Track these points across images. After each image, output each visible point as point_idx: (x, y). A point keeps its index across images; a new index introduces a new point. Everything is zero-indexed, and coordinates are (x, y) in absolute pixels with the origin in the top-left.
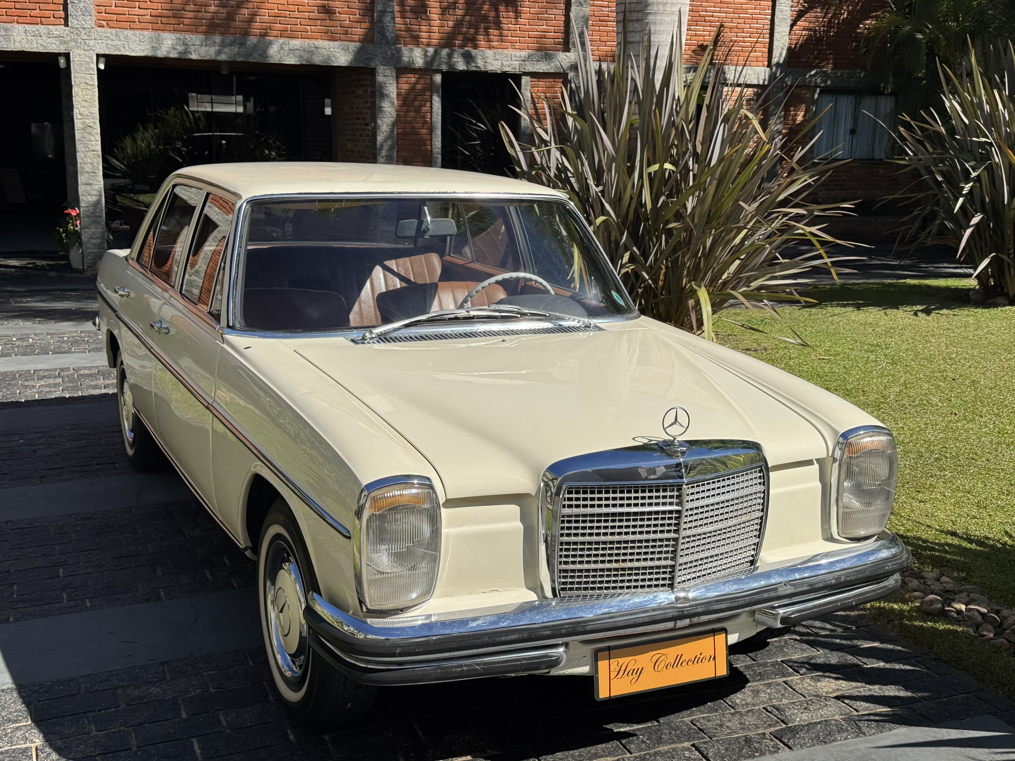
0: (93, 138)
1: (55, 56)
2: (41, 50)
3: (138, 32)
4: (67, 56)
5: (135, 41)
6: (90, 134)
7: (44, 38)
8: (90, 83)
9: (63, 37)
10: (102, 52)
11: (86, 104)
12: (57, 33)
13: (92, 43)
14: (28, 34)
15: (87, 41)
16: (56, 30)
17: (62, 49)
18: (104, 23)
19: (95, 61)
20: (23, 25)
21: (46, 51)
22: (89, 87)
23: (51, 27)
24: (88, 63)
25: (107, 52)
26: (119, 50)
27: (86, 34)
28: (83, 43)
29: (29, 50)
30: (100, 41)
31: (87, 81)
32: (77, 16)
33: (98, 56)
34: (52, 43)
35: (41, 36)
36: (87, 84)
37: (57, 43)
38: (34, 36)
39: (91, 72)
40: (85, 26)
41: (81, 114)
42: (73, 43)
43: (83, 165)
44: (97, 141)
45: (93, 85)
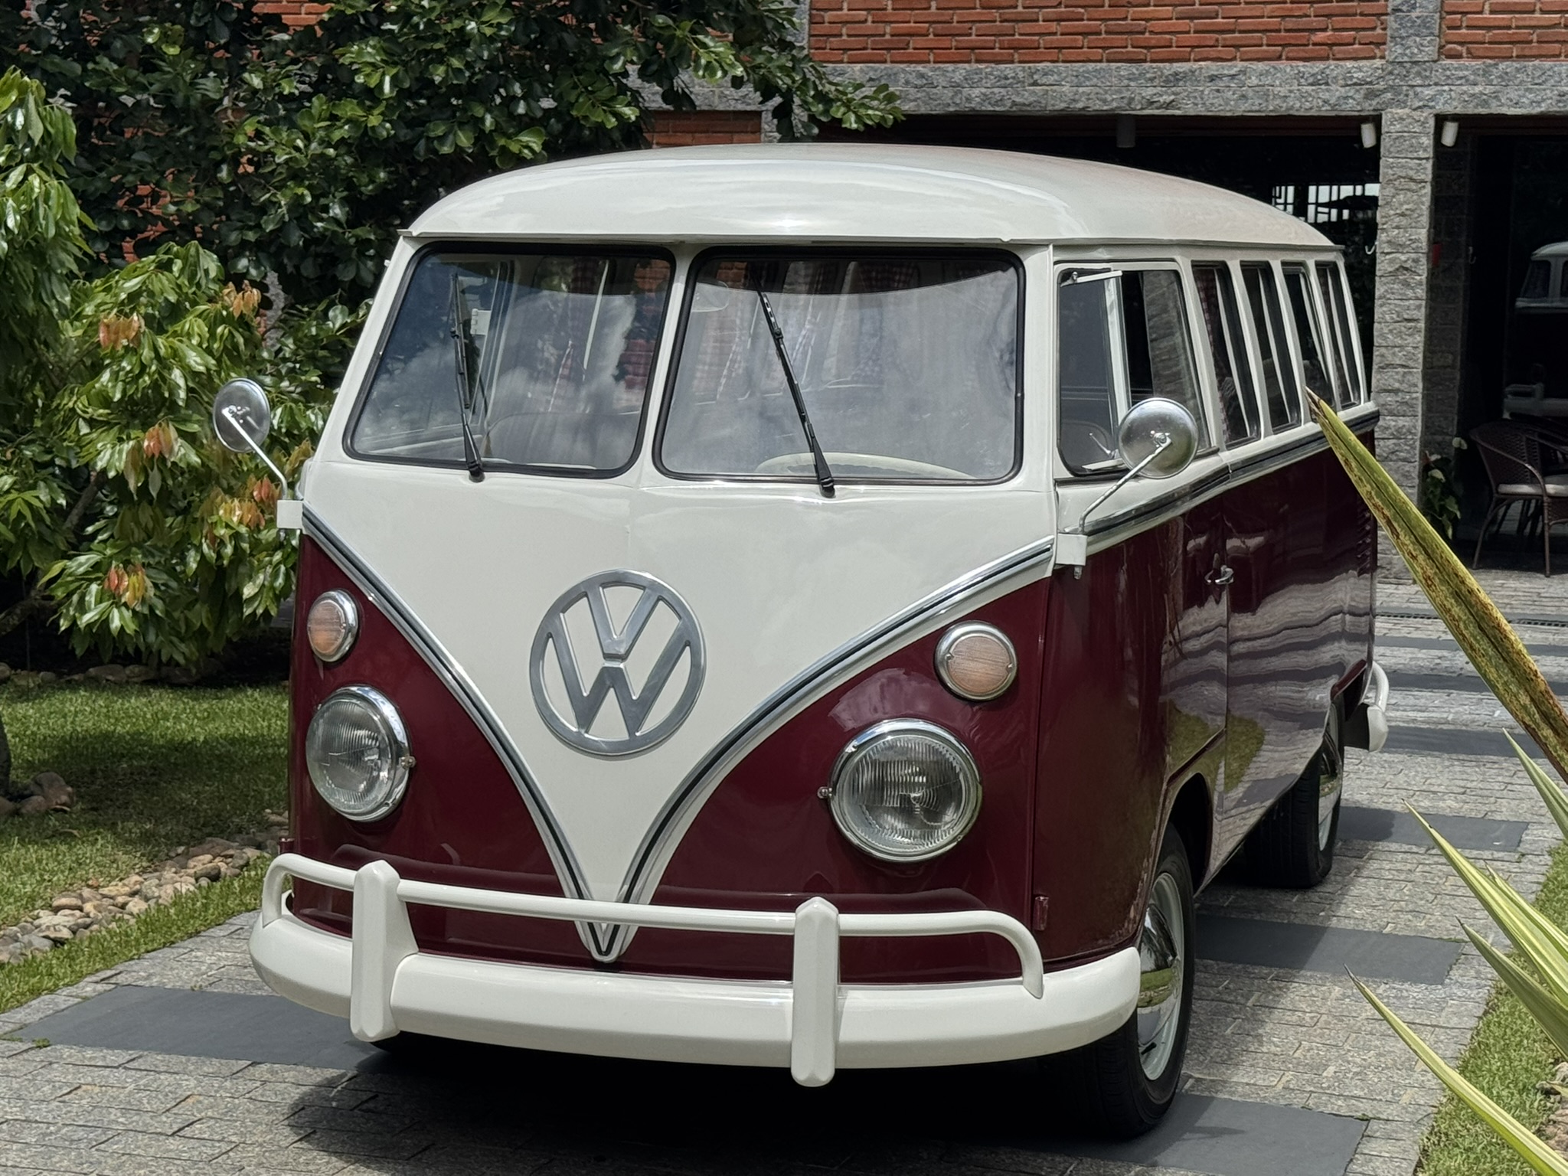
0: (1410, 293)
1: (1353, 124)
2: (1326, 111)
3: (1530, 64)
4: (1376, 120)
5: (1522, 82)
6: (1406, 284)
7: (1333, 87)
8: (1415, 177)
9: (1370, 83)
10: (1449, 109)
11: (1404, 222)
12: (1360, 75)
13: (1428, 92)
14: (1302, 80)
15: (1419, 89)
16: (1360, 69)
17: (1369, 107)
18: (1463, 50)
19: (1432, 130)
20: (1294, 63)
21: (1333, 114)
22: (1413, 186)
23: (1349, 64)
24: (1415, 135)
25: (1459, 111)
26: (1485, 103)
27: (1419, 74)
28: (1411, 93)
29: (1302, 113)
30: (1446, 88)
31: (1411, 173)
32: (1402, 38)
33: (1441, 120)
34: (1346, 98)
35: (1327, 84)
36: (1412, 179)
37: (1357, 96)
38: (1312, 84)
39: (1421, 154)
40: (1419, 58)
41: (1389, 242)
42: (1389, 95)
43: (1383, 350)
44: (1417, 299)
45: (1422, 181)
